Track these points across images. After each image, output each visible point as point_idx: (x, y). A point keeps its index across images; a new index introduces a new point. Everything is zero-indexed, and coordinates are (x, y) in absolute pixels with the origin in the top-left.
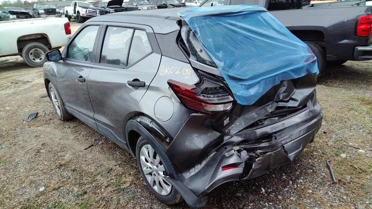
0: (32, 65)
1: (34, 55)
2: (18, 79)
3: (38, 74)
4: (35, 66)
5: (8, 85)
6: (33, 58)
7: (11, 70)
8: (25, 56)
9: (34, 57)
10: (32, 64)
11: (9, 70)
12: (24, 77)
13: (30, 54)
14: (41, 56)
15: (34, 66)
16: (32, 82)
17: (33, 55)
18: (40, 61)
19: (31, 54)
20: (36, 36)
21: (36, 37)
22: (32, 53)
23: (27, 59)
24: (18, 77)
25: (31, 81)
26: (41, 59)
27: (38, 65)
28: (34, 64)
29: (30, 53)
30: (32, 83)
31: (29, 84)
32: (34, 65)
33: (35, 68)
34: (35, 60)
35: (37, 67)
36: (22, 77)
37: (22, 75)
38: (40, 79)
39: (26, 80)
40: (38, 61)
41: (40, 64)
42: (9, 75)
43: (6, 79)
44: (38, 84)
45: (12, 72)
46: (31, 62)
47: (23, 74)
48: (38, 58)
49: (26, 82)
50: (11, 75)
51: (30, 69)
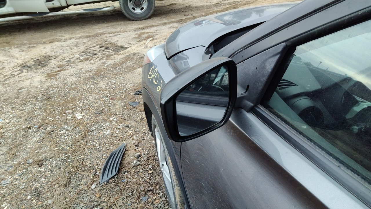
0: (130, 18)
1: (135, 3)
2: (110, 39)
3: (136, 32)
5: (96, 51)
6: (133, 7)
7: (105, 22)
8: (123, 4)
9: (134, 5)
10: (130, 16)
11: (103, 22)
12: (118, 36)
14: (143, 4)
15: (133, 19)
16: (127, 48)
17: (133, 3)
18: (141, 11)
23: (124, 7)
24: (111, 35)
25: (126, 46)
26: (142, 9)
27: (138, 18)
28: (133, 15)
30: (127, 50)
31: (122, 52)
32: (133, 17)
33: (134, 21)
34: (135, 10)
35: (137, 20)
36: (116, 37)
37: (117, 33)
38: (139, 44)
39: (119, 44)
40: (138, 11)
41: (140, 16)
42: (102, 31)
43: (97, 37)
44: (134, 54)
45: (105, 25)
46: (130, 13)
47: (118, 30)
48: (139, 6)
49: (119, 46)
50: (104, 30)
51: (128, 22)
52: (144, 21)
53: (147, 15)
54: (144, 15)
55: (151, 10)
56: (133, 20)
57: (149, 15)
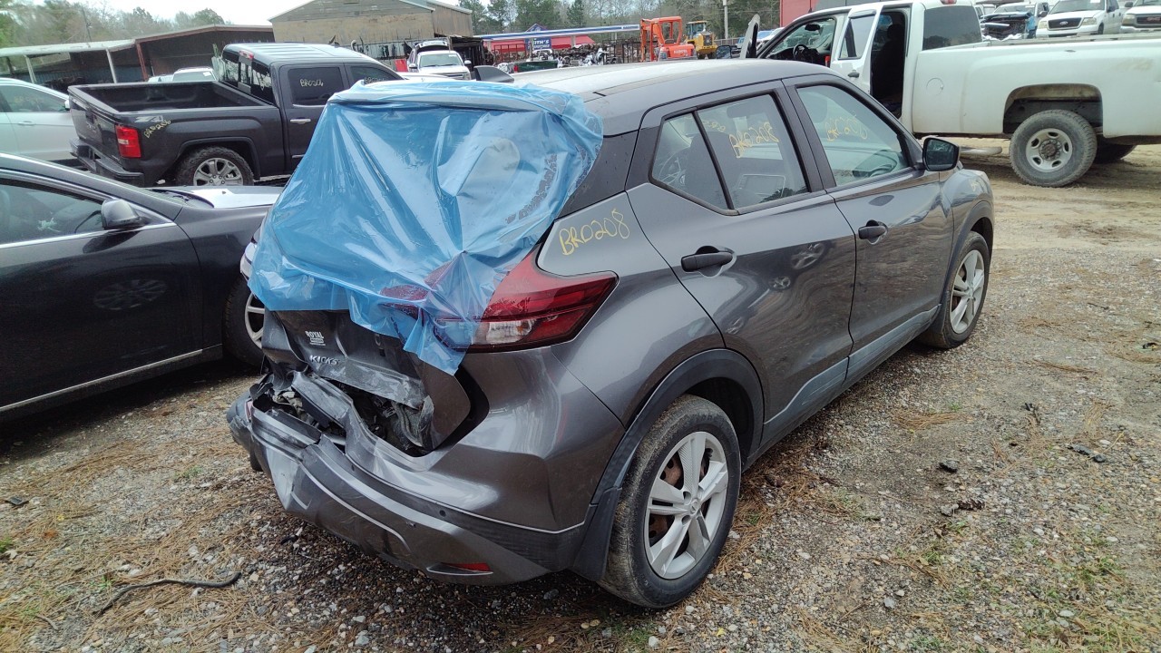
0: (1022, 176)
1: (1044, 149)
4: (1030, 181)
6: (1037, 156)
9: (1039, 154)
10: (1023, 172)
13: (1030, 143)
14: (1062, 155)
17: (1041, 148)
18: (1051, 168)
19: (1035, 143)
20: (1080, 90)
21: (1080, 93)
22: (1040, 140)
23: (1015, 153)
26: (1056, 164)
27: (1039, 180)
28: (1031, 173)
29: (1033, 139)
32: (1028, 176)
33: (1028, 185)
34: (1039, 163)
40: (1046, 166)
41: (1044, 178)
46: (1025, 167)
48: (1052, 157)
52: (1050, 188)
53: (1062, 177)
54: (1054, 177)
55: (1073, 170)
56: (1025, 183)
57: (1067, 179)
